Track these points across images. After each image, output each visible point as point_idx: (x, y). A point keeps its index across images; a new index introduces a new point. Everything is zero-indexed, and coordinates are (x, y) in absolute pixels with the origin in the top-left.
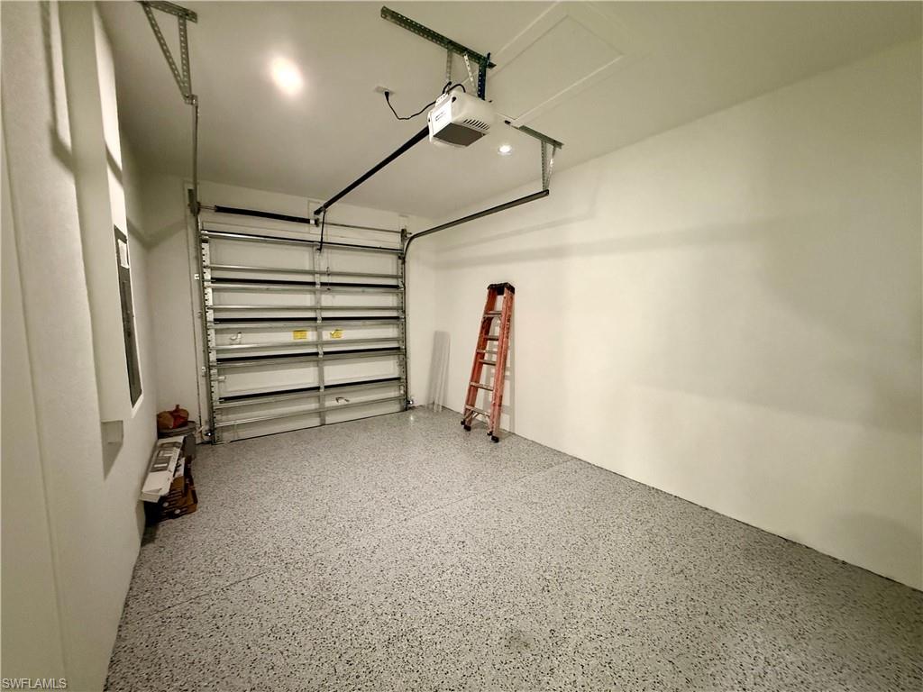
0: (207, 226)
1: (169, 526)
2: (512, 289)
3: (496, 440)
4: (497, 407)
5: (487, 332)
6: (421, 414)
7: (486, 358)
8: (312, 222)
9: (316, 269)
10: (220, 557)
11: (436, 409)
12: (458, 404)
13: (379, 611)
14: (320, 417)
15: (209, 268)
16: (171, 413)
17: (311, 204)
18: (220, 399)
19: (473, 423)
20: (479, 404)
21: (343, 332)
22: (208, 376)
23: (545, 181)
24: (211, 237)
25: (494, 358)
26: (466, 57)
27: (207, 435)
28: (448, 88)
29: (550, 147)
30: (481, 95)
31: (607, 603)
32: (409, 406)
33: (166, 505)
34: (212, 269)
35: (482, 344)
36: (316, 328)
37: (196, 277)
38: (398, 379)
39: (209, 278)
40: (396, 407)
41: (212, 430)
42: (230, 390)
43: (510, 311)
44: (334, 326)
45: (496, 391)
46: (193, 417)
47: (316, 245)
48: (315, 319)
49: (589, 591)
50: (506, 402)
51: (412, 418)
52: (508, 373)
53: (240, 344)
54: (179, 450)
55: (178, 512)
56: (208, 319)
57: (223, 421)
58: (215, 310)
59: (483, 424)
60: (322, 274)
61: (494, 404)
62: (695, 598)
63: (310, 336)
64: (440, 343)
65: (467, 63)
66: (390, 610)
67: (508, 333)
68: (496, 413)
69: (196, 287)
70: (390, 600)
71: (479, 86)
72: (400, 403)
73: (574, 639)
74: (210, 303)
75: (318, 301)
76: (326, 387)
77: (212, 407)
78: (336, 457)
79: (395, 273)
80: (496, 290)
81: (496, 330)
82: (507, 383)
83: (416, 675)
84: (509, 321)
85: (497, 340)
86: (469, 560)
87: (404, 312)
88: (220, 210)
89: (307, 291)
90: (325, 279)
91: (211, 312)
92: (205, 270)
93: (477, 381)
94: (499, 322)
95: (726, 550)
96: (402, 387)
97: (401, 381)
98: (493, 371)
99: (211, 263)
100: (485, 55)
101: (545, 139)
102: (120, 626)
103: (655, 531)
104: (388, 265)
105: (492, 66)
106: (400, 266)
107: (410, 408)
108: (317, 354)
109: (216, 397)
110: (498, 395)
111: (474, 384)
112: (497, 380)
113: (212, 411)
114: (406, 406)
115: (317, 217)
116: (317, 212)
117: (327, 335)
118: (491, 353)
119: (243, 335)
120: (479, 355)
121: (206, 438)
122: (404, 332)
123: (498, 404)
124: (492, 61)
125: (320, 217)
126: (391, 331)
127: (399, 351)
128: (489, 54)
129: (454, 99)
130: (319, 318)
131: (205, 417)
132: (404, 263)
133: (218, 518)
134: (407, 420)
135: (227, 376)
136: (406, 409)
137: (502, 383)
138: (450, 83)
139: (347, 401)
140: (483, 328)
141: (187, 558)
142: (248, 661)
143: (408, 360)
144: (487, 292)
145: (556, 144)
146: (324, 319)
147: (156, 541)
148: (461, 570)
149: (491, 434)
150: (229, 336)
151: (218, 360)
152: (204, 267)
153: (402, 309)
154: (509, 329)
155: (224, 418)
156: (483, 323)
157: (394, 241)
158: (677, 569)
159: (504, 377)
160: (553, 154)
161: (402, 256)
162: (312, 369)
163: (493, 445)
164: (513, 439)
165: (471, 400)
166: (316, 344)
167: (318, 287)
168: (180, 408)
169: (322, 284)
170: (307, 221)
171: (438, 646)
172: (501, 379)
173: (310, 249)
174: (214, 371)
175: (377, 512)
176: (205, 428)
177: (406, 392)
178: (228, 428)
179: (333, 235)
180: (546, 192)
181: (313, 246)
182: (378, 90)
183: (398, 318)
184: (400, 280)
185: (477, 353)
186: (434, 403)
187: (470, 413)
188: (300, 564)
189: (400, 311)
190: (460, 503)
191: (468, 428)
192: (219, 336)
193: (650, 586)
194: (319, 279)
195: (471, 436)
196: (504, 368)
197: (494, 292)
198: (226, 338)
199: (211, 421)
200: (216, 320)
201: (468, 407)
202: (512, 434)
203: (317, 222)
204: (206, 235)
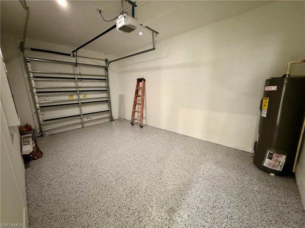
0: (28, 56)
1: (34, 162)
2: (144, 80)
3: (142, 127)
4: (142, 117)
5: (137, 94)
6: (117, 122)
7: (137, 102)
8: (72, 55)
9: (75, 73)
10: (56, 168)
11: (121, 120)
12: (129, 117)
13: (112, 174)
14: (82, 125)
15: (31, 72)
16: (25, 126)
17: (70, 49)
18: (43, 121)
19: (134, 123)
20: (136, 117)
21: (87, 95)
22: (36, 113)
23: (154, 45)
24: (30, 60)
25: (140, 102)
26: (128, 2)
27: (39, 133)
28: (122, 13)
29: (155, 34)
30: (133, 16)
31: (174, 163)
32: (113, 119)
33: (31, 156)
34: (33, 73)
35: (136, 98)
36: (77, 94)
37: (26, 76)
38: (108, 111)
39: (32, 76)
40: (108, 120)
41: (41, 132)
42: (46, 117)
43: (144, 87)
44: (83, 93)
45: (141, 112)
46: (33, 127)
47: (74, 64)
48: (76, 91)
49: (169, 161)
50: (144, 116)
51: (114, 123)
52: (144, 107)
53: (48, 101)
54: (31, 138)
55: (36, 158)
56: (34, 92)
57: (45, 128)
58: (36, 88)
59: (137, 123)
60: (77, 75)
61: (141, 116)
62: (194, 159)
63: (75, 97)
64: (122, 98)
65: (128, 5)
66: (115, 173)
67: (144, 94)
68: (141, 119)
69: (26, 79)
70: (115, 171)
71: (132, 12)
72: (110, 119)
73: (166, 171)
74: (34, 85)
75: (77, 85)
76: (83, 115)
77: (40, 124)
78: (90, 136)
79: (104, 75)
80: (140, 80)
81: (140, 93)
82: (144, 110)
83: (125, 186)
84: (144, 90)
85: (141, 96)
86: (137, 158)
87: (109, 88)
88: (33, 49)
89: (73, 81)
90: (79, 77)
91: (35, 89)
92: (30, 73)
93: (135, 110)
94: (141, 91)
95: (202, 147)
96: (110, 113)
97: (109, 111)
98: (140, 106)
99: (32, 71)
100: (134, 2)
101: (153, 31)
102: (26, 190)
103: (186, 145)
104: (102, 72)
105: (136, 6)
106: (106, 72)
107: (113, 120)
108: (78, 103)
109: (41, 120)
110: (142, 113)
111: (134, 111)
112: (141, 109)
113: (40, 125)
114: (112, 119)
115: (73, 54)
116: (73, 52)
117: (81, 97)
118: (139, 100)
119: (49, 98)
120: (135, 102)
121: (39, 135)
122: (109, 95)
123: (142, 116)
124: (136, 4)
125: (75, 53)
126: (104, 95)
127: (108, 101)
128: (135, 2)
129: (125, 17)
130: (78, 90)
131: (38, 127)
132: (107, 71)
133: (52, 158)
134: (113, 124)
135: (45, 112)
136: (112, 120)
137: (143, 110)
138: (123, 11)
139: (91, 119)
140: (136, 93)
141: (44, 170)
142: (74, 191)
143: (111, 105)
144: (136, 81)
145: (157, 33)
146: (80, 91)
147: (30, 167)
148: (135, 161)
149: (140, 125)
150: (44, 98)
151: (40, 107)
152: (29, 72)
153: (108, 87)
154: (144, 93)
155: (45, 127)
156: (136, 91)
157: (103, 63)
158: (191, 153)
159: (143, 108)
160: (156, 36)
161: (106, 69)
162: (77, 109)
163: (141, 128)
164: (147, 126)
165: (133, 116)
166: (78, 100)
167: (76, 80)
168: (28, 124)
169: (78, 79)
170: (69, 55)
171: (130, 179)
172: (142, 109)
173: (72, 65)
174: (39, 111)
175: (107, 150)
176: (38, 131)
177: (111, 115)
178: (48, 131)
179: (80, 61)
180: (154, 49)
181: (73, 65)
182: (97, 9)
183: (107, 90)
184: (106, 77)
185: (135, 101)
186: (121, 118)
187: (133, 119)
188: (85, 166)
189: (107, 88)
190: (132, 145)
191: (133, 125)
192: (39, 98)
193: (184, 158)
194: (77, 77)
195: (134, 126)
196: (143, 105)
197: (139, 81)
198: (42, 98)
199: (41, 129)
200: (37, 92)
201: (132, 118)
202: (146, 125)
203: (73, 56)
204: (29, 59)
